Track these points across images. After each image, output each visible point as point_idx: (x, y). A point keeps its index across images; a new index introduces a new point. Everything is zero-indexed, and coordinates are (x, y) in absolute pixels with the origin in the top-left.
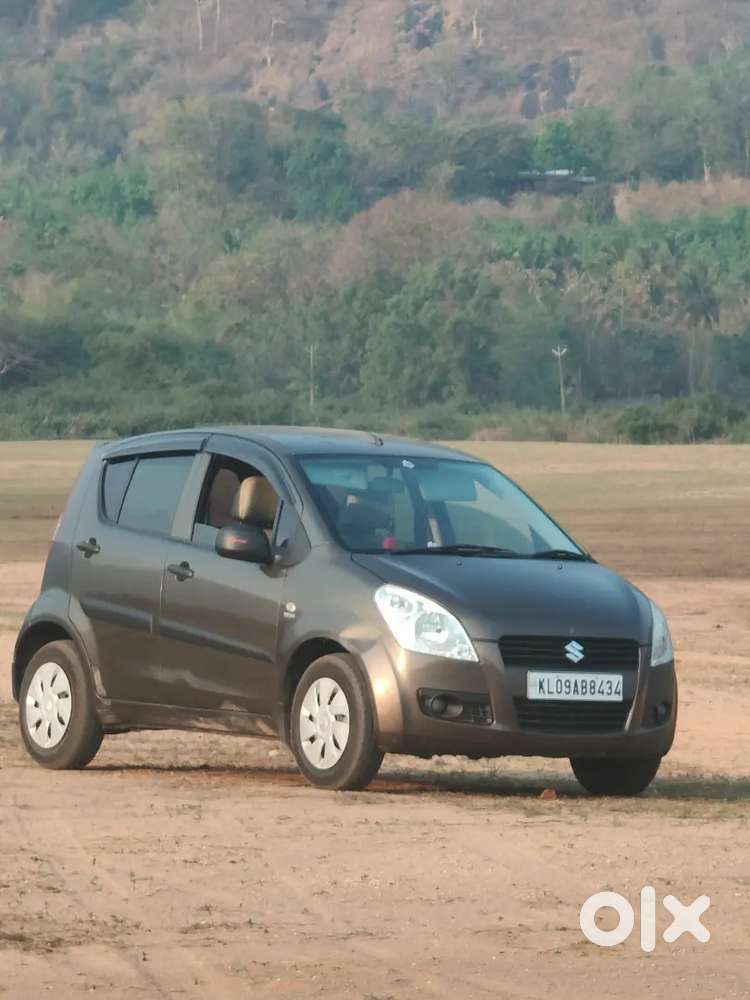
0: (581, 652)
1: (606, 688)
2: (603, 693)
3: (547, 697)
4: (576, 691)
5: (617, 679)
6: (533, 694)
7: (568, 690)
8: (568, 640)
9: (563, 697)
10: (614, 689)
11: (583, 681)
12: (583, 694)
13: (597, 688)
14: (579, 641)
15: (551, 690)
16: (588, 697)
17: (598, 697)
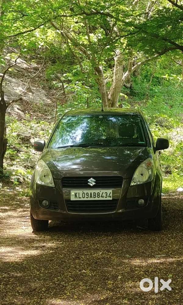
0: (94, 182)
1: (104, 195)
2: (103, 197)
3: (78, 199)
4: (91, 197)
5: (109, 191)
6: (73, 198)
7: (87, 197)
8: (90, 178)
9: (85, 199)
10: (108, 195)
11: (94, 193)
12: (94, 198)
13: (100, 195)
14: (94, 178)
15: (80, 197)
16: (97, 199)
17: (101, 199)
